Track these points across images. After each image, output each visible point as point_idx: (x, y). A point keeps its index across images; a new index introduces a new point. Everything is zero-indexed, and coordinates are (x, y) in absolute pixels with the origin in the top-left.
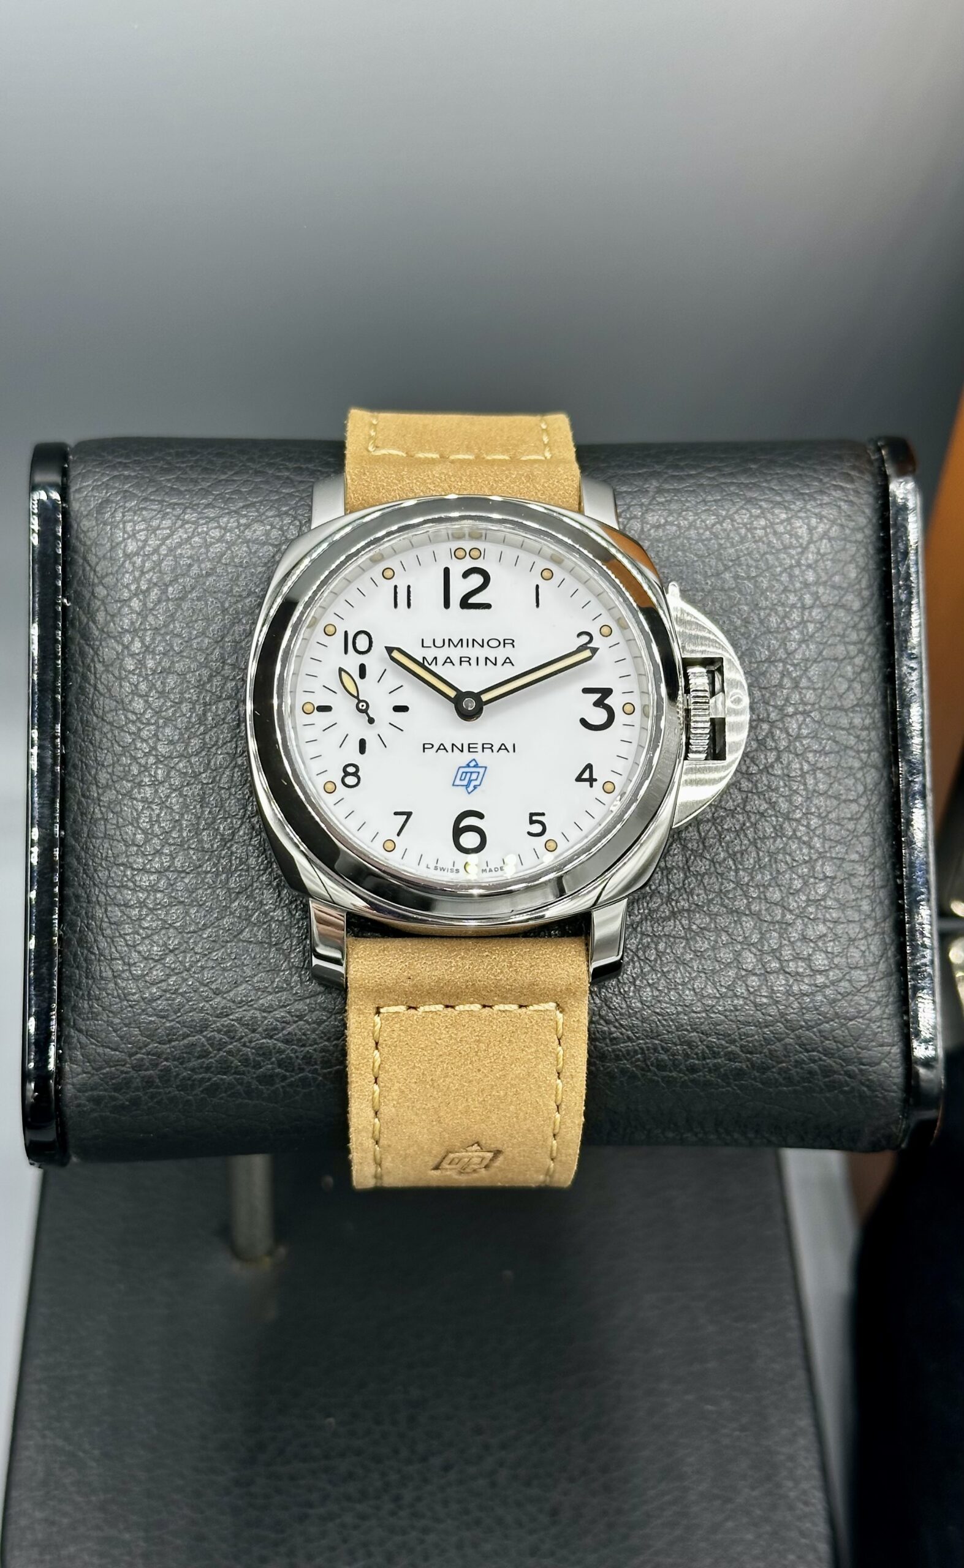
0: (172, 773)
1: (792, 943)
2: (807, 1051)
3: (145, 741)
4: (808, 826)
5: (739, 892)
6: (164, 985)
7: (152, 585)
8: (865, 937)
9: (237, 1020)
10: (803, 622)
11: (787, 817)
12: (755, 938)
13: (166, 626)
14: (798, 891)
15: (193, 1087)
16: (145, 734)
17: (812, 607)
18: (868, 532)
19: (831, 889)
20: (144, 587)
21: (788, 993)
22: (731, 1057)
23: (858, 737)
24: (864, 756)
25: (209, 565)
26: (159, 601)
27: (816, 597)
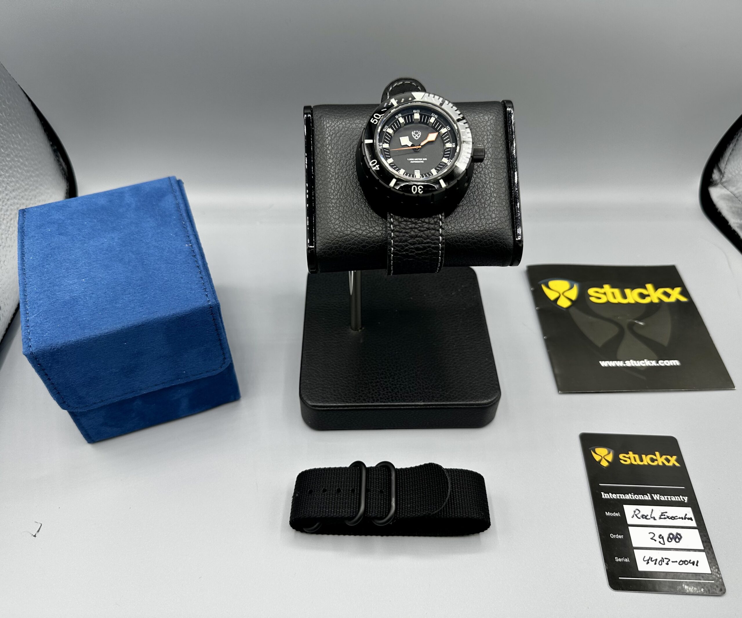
0: (339, 176)
1: (487, 212)
2: (491, 237)
3: (333, 169)
4: (490, 185)
5: (474, 201)
6: (339, 225)
7: (333, 133)
8: (504, 210)
9: (357, 233)
10: (487, 139)
11: (485, 183)
12: (478, 210)
13: (337, 142)
14: (488, 200)
15: (347, 249)
16: (332, 168)
17: (489, 135)
18: (502, 119)
19: (495, 199)
20: (331, 134)
21: (486, 223)
22: (473, 239)
23: (501, 165)
24: (503, 170)
25: (346, 129)
26: (335, 137)
27: (490, 133)
